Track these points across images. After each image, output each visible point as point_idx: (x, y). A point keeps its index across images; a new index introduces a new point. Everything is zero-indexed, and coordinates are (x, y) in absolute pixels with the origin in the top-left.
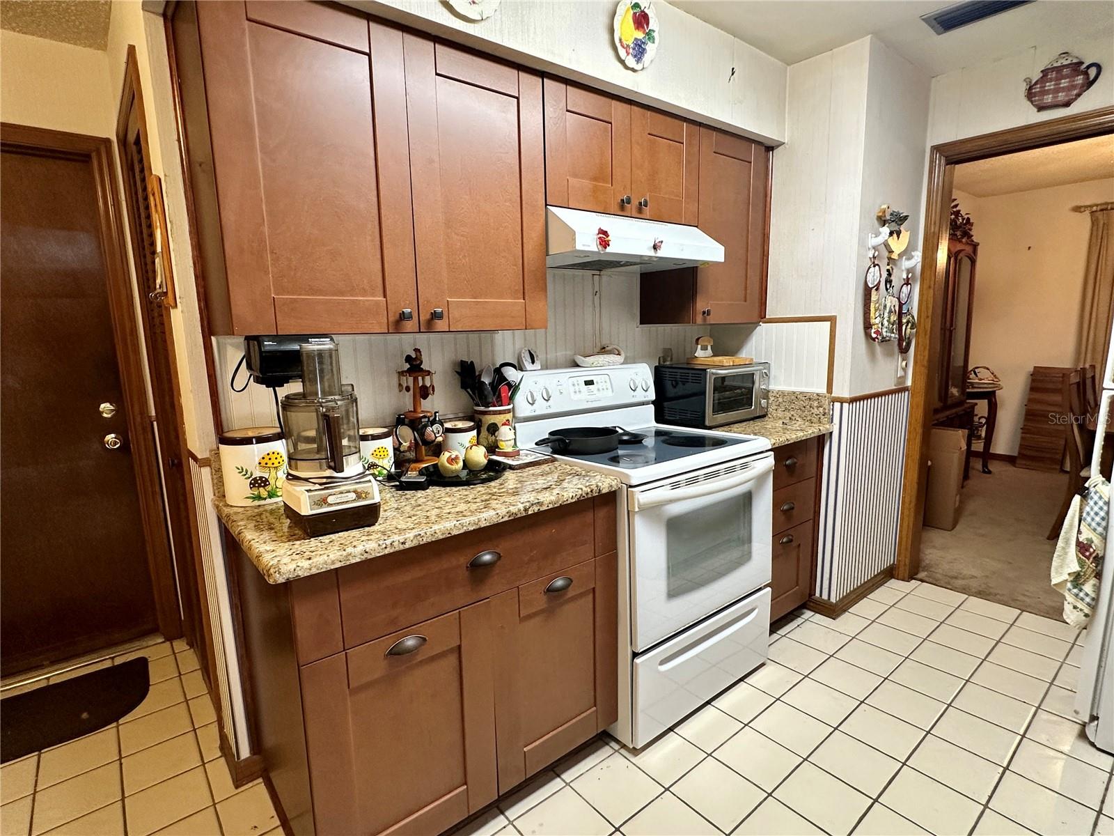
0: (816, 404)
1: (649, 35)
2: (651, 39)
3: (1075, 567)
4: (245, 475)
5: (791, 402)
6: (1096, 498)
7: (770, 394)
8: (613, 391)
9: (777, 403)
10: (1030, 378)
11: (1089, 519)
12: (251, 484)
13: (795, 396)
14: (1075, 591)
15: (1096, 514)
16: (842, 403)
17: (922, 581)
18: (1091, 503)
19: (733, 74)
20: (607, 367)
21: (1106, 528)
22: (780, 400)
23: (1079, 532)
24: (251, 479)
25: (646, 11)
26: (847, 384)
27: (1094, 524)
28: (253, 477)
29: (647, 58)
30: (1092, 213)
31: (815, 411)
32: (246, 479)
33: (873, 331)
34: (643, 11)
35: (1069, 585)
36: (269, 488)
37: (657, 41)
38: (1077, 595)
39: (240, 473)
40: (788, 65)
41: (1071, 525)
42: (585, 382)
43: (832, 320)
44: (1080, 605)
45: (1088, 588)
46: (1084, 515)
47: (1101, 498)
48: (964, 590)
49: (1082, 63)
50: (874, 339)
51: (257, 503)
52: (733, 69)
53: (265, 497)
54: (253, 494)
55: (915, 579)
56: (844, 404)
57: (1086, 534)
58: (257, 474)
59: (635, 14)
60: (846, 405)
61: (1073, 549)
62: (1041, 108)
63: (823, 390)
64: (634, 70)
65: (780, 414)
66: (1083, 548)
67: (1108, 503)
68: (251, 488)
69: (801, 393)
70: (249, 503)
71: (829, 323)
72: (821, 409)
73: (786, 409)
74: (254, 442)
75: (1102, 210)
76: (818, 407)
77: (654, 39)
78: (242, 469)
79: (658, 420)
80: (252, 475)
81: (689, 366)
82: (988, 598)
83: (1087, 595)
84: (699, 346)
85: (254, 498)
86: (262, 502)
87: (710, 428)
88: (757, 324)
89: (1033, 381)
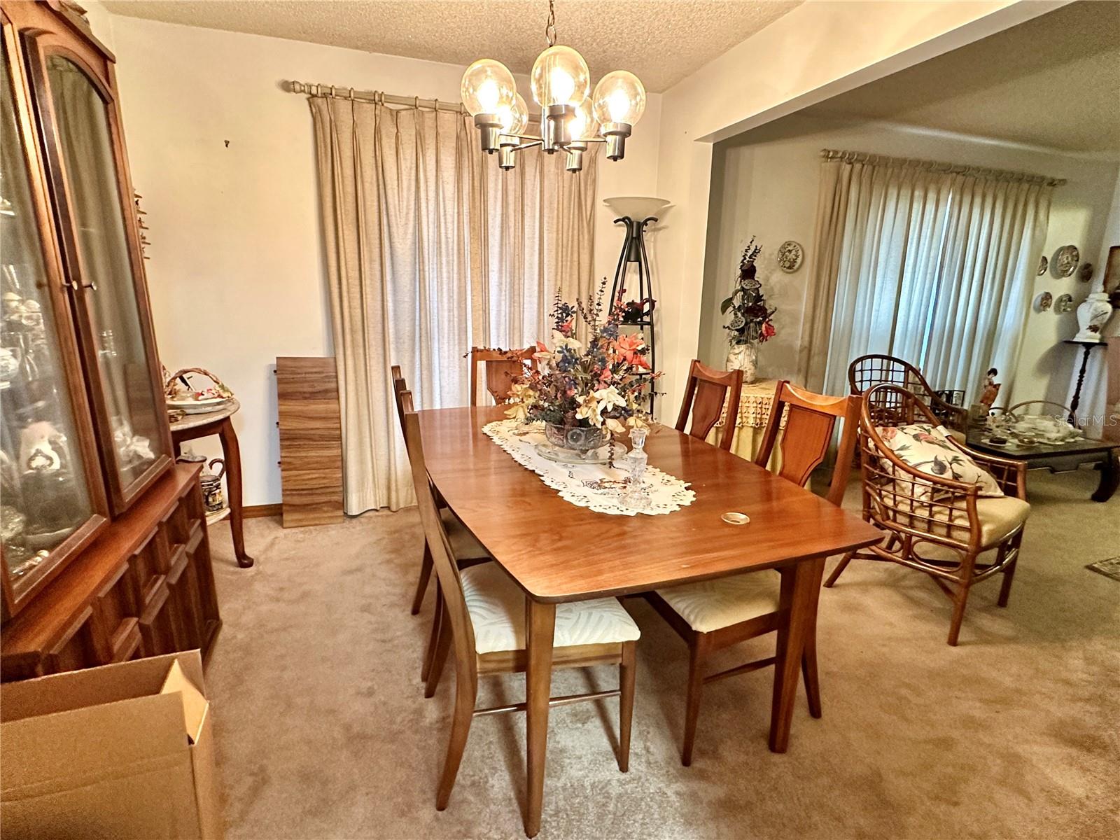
10: (275, 378)
30: (310, 98)
75: (324, 97)
89: (280, 381)
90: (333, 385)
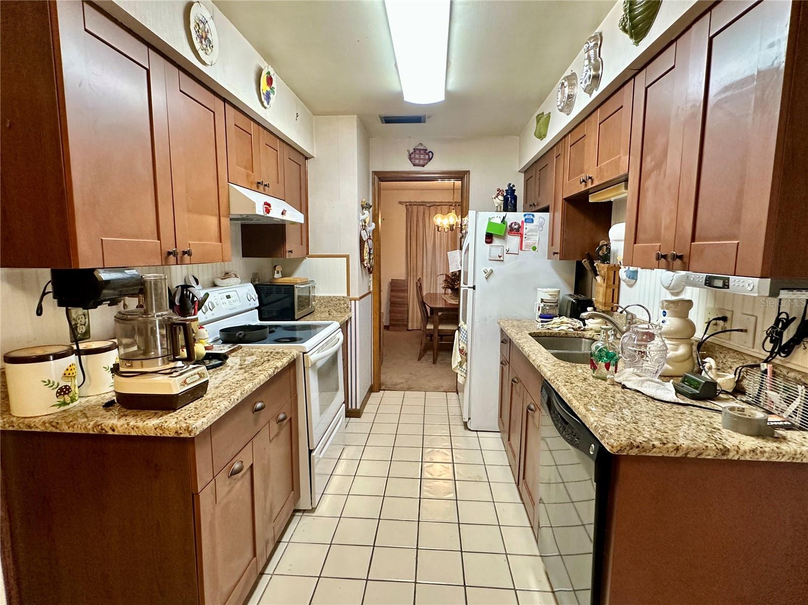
0: (342, 302)
1: (272, 89)
2: (273, 92)
3: (460, 359)
4: (52, 386)
5: (328, 302)
6: (463, 330)
7: (316, 298)
8: (240, 301)
9: (321, 303)
10: (391, 285)
11: (462, 339)
12: (57, 392)
13: (331, 299)
14: (461, 369)
15: (464, 336)
16: (355, 301)
17: (384, 390)
18: (462, 332)
19: (297, 116)
20: (235, 286)
21: (467, 342)
22: (322, 301)
23: (459, 345)
24: (58, 388)
25: (272, 77)
26: (357, 291)
27: (464, 341)
28: (59, 387)
29: (271, 101)
30: (406, 205)
31: (343, 306)
32: (53, 389)
33: (365, 263)
34: (271, 76)
35: (459, 367)
36: (71, 395)
37: (275, 94)
38: (461, 370)
39: (46, 385)
40: (314, 115)
41: (456, 342)
42: (226, 296)
43: (347, 257)
44: (463, 375)
45: (464, 367)
46: (460, 338)
47: (464, 330)
48: (402, 389)
49: (427, 150)
50: (365, 267)
51: (62, 408)
52: (297, 114)
53: (68, 402)
54: (59, 402)
55: (381, 390)
56: (357, 301)
57: (462, 345)
58: (62, 384)
59: (267, 76)
60: (357, 302)
61: (458, 352)
62: (414, 165)
63: (346, 295)
64: (265, 108)
65: (322, 309)
66: (461, 351)
67: (466, 332)
68: (57, 397)
69: (334, 297)
70: (56, 409)
71: (345, 258)
72: (346, 305)
73: (326, 306)
74: (51, 359)
75: (410, 205)
76: (344, 304)
77: (274, 93)
78: (49, 381)
79: (261, 319)
80: (58, 385)
81: (272, 284)
82: (412, 390)
83: (464, 369)
84: (276, 271)
85: (60, 405)
86: (67, 407)
87: (297, 320)
88: (304, 258)
90: (406, 288)
